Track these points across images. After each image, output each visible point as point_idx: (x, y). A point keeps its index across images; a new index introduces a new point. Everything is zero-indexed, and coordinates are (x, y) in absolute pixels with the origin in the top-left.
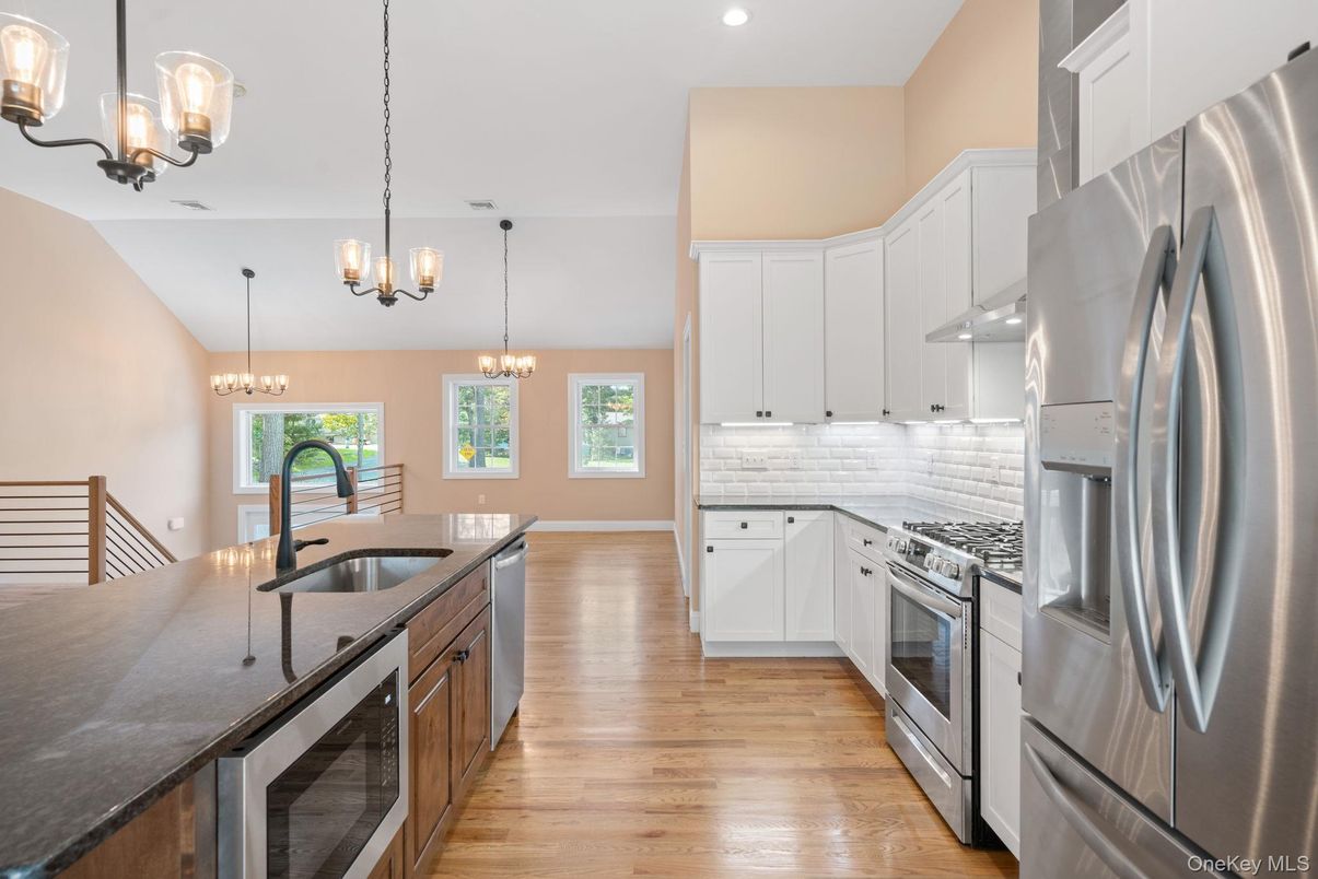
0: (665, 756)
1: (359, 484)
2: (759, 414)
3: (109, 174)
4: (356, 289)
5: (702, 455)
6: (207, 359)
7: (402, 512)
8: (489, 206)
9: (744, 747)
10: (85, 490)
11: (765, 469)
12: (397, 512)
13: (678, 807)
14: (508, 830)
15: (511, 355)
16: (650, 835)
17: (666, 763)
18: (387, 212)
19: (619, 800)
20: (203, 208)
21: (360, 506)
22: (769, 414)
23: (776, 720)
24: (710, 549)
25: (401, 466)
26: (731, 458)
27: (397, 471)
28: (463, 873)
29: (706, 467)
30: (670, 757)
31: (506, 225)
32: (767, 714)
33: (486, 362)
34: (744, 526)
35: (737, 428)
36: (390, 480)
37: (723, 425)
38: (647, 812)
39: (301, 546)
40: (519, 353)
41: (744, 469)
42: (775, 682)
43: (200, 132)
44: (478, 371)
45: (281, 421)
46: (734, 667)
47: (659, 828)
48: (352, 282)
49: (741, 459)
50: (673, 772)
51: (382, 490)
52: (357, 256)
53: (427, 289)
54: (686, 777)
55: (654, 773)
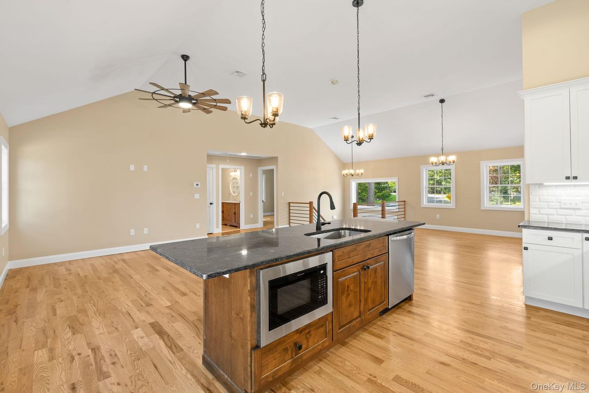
0: (470, 337)
1: (386, 208)
2: (568, 178)
3: (262, 126)
4: (348, 142)
5: (531, 200)
6: (343, 165)
7: (405, 220)
8: (432, 95)
9: (521, 350)
10: (308, 205)
11: (579, 209)
12: (403, 219)
13: (464, 359)
14: (386, 337)
15: (445, 155)
16: (442, 363)
17: (469, 341)
18: (359, 114)
19: (436, 345)
20: (337, 119)
21: (386, 216)
22: (575, 178)
23: (554, 346)
24: (526, 249)
25: (404, 201)
26: (553, 202)
27: (403, 203)
28: (363, 342)
29: (533, 206)
30: (473, 339)
31: (442, 101)
32: (549, 341)
33: (433, 159)
34: (550, 239)
35: (557, 186)
36: (401, 207)
37: (545, 184)
38: (446, 355)
39: (323, 224)
40: (447, 154)
41: (561, 208)
42: (568, 328)
43: (276, 112)
44: (429, 163)
45: (373, 185)
46: (542, 313)
47: (448, 363)
48: (346, 140)
49: (560, 202)
50: (470, 345)
51: (397, 210)
52: (347, 131)
53: (371, 138)
54: (476, 349)
55: (460, 342)
